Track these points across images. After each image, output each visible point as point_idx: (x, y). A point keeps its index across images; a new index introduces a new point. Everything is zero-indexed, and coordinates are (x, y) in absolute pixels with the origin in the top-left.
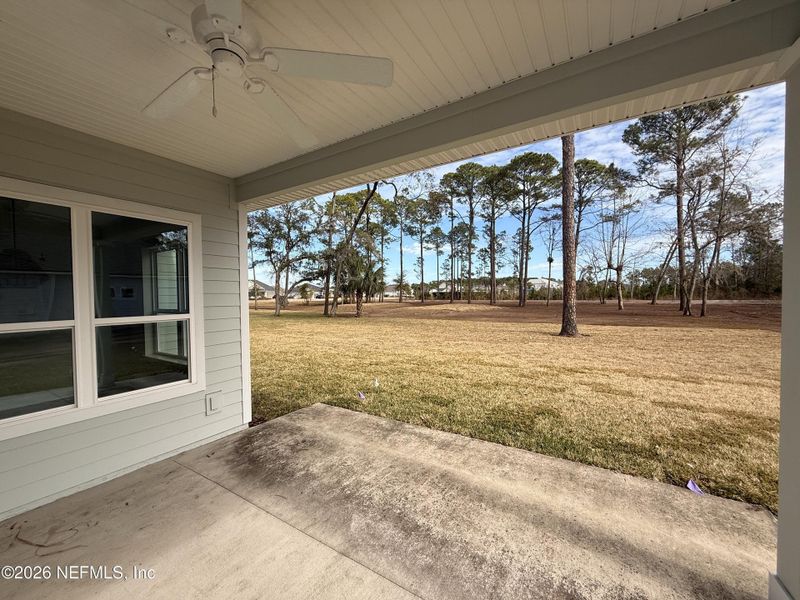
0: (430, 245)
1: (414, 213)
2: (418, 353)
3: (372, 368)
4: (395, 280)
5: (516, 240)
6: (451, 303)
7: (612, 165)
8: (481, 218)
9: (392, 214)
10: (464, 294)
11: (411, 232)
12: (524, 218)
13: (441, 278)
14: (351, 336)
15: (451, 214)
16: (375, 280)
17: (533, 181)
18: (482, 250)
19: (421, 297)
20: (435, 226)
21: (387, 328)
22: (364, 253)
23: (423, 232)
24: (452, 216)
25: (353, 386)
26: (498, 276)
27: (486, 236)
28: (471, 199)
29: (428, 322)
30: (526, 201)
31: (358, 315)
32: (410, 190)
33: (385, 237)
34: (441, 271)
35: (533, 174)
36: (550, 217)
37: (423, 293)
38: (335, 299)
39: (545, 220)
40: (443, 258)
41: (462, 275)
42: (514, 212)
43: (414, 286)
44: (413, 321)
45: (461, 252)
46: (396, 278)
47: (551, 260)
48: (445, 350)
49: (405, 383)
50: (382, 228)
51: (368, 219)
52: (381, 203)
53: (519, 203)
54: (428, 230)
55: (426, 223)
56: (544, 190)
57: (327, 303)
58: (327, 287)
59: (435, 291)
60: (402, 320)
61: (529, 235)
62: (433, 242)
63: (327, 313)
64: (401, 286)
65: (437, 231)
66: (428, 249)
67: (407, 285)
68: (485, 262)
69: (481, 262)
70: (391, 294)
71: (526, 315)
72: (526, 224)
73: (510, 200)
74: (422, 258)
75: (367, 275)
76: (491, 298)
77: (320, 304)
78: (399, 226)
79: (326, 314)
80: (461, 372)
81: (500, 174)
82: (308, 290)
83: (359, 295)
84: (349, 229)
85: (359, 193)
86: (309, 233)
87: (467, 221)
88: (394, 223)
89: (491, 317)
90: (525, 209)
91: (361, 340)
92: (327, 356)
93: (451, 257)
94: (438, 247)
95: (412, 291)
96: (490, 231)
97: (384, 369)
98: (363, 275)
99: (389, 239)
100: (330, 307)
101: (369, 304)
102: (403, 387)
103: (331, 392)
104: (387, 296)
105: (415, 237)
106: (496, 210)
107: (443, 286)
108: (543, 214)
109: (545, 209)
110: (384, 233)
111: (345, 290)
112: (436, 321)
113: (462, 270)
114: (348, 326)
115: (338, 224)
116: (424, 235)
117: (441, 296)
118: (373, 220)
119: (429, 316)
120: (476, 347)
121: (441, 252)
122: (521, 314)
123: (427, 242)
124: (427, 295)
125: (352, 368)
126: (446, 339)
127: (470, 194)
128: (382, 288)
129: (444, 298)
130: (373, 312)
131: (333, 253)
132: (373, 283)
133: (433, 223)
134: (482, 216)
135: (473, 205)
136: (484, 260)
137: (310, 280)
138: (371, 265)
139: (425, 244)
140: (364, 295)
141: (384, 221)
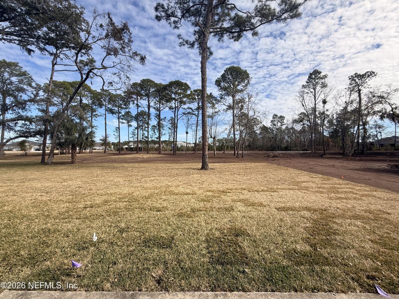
0: (124, 121)
1: (114, 101)
2: (126, 190)
3: (87, 212)
4: (101, 140)
5: (170, 122)
6: (137, 153)
7: (211, 93)
8: (153, 109)
9: (99, 100)
10: (144, 148)
11: (112, 112)
12: (175, 112)
13: (131, 139)
14: (65, 180)
15: (137, 104)
16: (87, 139)
17: (180, 94)
18: (153, 126)
19: (118, 150)
20: (127, 110)
21: (97, 171)
22: (78, 121)
23: (120, 113)
24: (138, 106)
25: (65, 243)
26: (162, 139)
27: (156, 119)
28: (148, 98)
29: (126, 165)
30: (176, 104)
31: (72, 162)
32: (113, 84)
33: (94, 113)
34: (131, 136)
35: (179, 91)
36: (186, 113)
37: (119, 148)
38: (52, 151)
39: (184, 113)
40: (131, 129)
41: (143, 138)
42: (171, 108)
43: (113, 144)
44: (116, 165)
45: (142, 126)
46: (102, 138)
47: (187, 133)
48: (145, 185)
49: (123, 225)
50: (92, 107)
51: (81, 100)
52: (90, 91)
53: (173, 104)
54: (123, 112)
55: (122, 108)
56: (185, 99)
57: (44, 154)
58: (44, 143)
59: (126, 146)
60: (107, 165)
61: (177, 120)
62: (126, 120)
63: (44, 161)
64: (105, 143)
65: (128, 113)
66: (123, 123)
67: (109, 143)
68: (155, 132)
69: (153, 132)
70: (98, 148)
71: (178, 159)
72: (176, 115)
73: (168, 102)
74: (119, 128)
75: (80, 135)
76: (158, 150)
77: (38, 155)
78: (104, 108)
79: (43, 163)
80: (165, 204)
81: (163, 88)
82: (27, 144)
83: (74, 148)
84: (65, 104)
85: (73, 82)
86: (26, 101)
87: (147, 110)
88: (101, 105)
89: (161, 161)
90: (175, 107)
91: (74, 184)
92: (36, 205)
93: (137, 128)
94: (128, 122)
95: (112, 147)
96: (158, 116)
97: (100, 210)
98: (77, 135)
99: (97, 114)
100: (47, 157)
101: (82, 155)
102: (121, 231)
103: (32, 260)
104: (95, 149)
105: (114, 115)
106: (161, 106)
107: (131, 144)
108: (184, 111)
109: (184, 109)
110: (93, 111)
111: (61, 145)
112: (131, 165)
113: (143, 135)
114: (64, 172)
115: (55, 100)
116: (120, 115)
117: (130, 149)
118: (85, 101)
119: (126, 161)
120: (165, 182)
121: (131, 126)
122: (176, 159)
123: (122, 119)
124: (122, 149)
125: (65, 216)
126: (143, 177)
127: (148, 95)
128: (92, 144)
129: (132, 151)
130: (85, 160)
131: (49, 118)
132: (85, 141)
133: (126, 108)
134: (154, 108)
135: (150, 102)
136: (154, 131)
137: (27, 137)
138: (84, 129)
139: (121, 120)
140: (78, 149)
141: (93, 103)
